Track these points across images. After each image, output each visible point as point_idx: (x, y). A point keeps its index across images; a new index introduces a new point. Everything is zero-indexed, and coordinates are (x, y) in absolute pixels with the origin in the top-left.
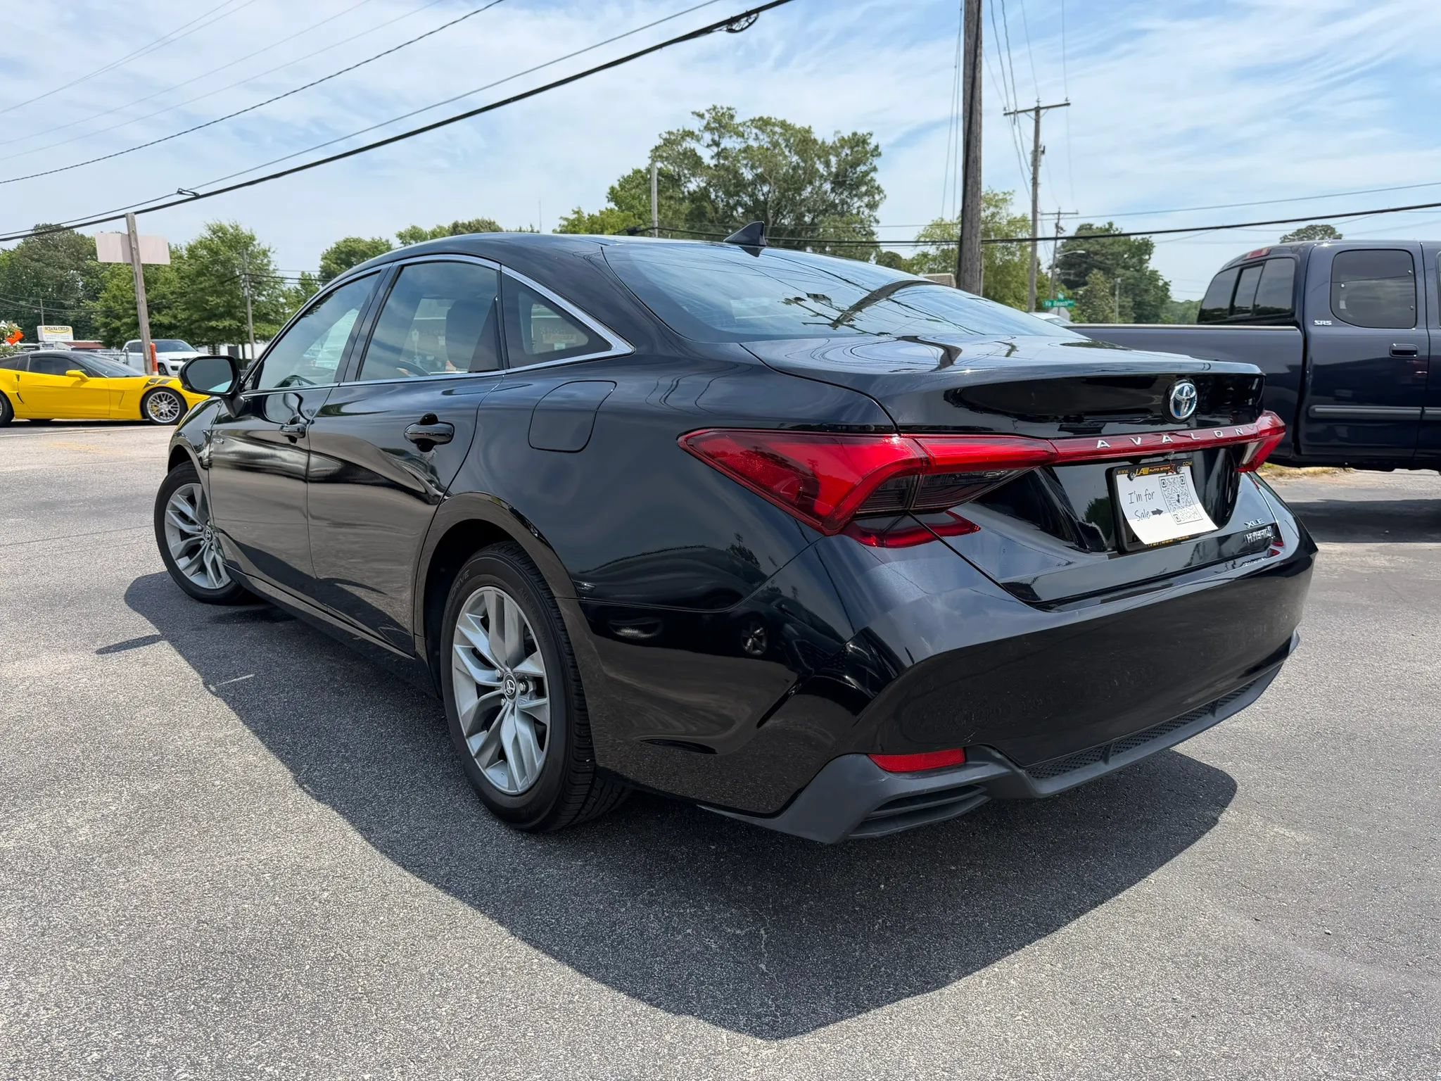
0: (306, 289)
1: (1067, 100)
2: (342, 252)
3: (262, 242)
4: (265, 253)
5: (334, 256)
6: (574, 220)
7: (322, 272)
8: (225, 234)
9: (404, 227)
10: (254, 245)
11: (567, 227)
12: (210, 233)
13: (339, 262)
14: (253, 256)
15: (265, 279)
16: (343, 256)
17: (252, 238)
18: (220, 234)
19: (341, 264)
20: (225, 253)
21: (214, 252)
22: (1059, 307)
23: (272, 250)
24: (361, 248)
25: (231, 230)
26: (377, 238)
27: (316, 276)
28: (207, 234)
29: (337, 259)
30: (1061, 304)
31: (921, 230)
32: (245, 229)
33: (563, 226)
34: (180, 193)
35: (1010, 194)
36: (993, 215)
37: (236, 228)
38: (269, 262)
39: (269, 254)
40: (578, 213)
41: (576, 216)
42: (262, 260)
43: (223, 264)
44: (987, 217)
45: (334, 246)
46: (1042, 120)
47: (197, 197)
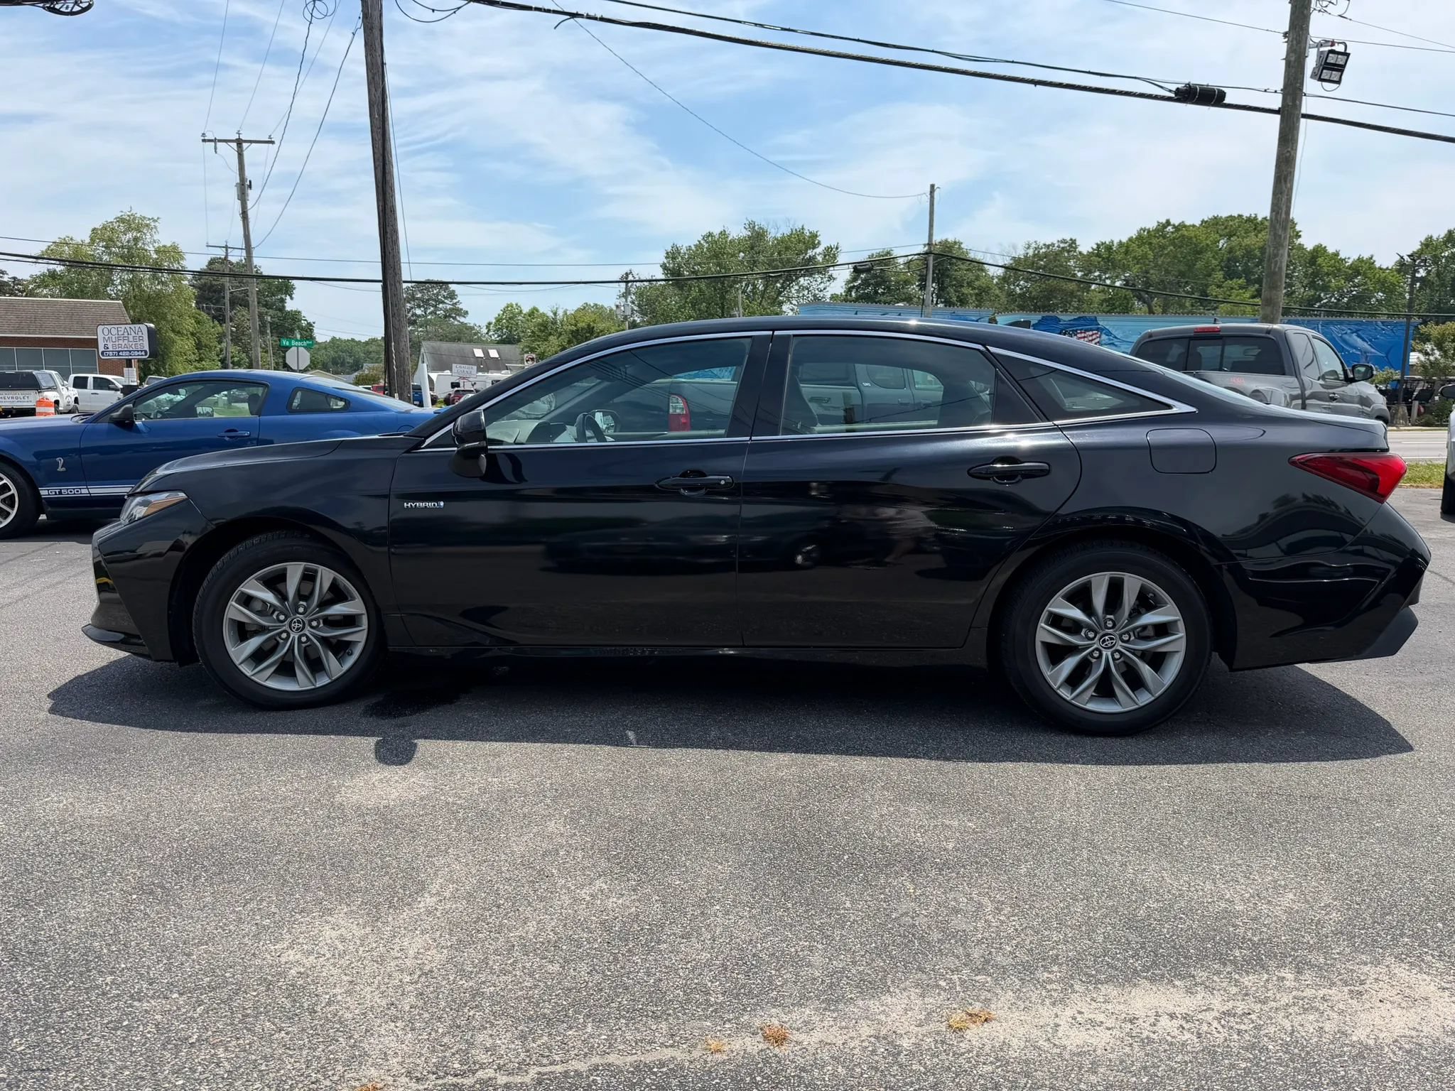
1: (270, 137)
22: (298, 347)
30: (300, 344)
31: (44, 247)
35: (155, 221)
36: (136, 239)
44: (128, 242)
46: (245, 153)
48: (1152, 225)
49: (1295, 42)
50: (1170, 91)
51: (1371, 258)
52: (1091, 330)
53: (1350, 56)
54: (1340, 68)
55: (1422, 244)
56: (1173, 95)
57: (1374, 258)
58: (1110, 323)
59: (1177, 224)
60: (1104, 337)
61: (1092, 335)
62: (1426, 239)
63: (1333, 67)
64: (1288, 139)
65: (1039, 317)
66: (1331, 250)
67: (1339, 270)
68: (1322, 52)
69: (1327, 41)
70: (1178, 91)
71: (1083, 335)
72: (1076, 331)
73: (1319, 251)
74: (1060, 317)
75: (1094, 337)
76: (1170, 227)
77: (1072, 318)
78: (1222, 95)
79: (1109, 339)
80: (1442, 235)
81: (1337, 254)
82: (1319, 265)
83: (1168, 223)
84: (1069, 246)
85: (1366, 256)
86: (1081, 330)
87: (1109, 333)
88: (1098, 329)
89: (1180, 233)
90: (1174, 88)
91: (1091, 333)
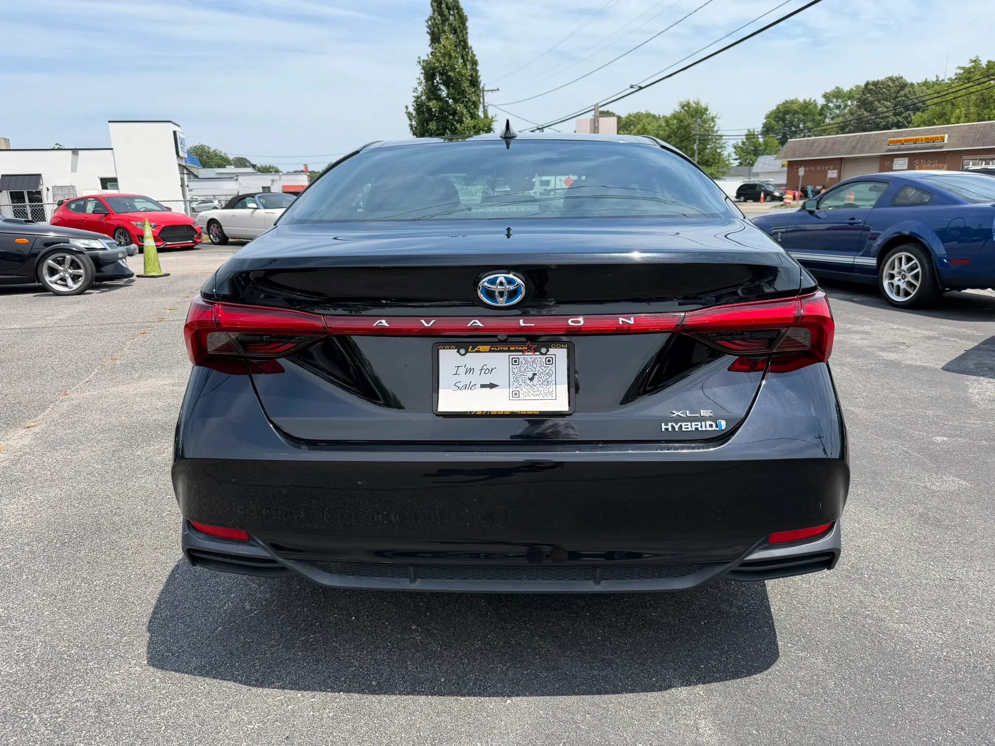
0: (749, 141)
2: (780, 112)
3: (712, 112)
4: (713, 119)
5: (773, 116)
6: (970, 68)
7: (763, 128)
8: (689, 108)
9: (829, 89)
10: (706, 114)
11: (962, 75)
12: (680, 107)
13: (777, 119)
14: (705, 122)
15: (710, 137)
16: (780, 115)
17: (706, 109)
18: (686, 108)
19: (779, 120)
20: (688, 120)
21: (681, 121)
23: (718, 117)
24: (794, 108)
25: (694, 105)
26: (807, 99)
27: (759, 131)
28: (678, 109)
29: (776, 117)
32: (703, 104)
33: (959, 74)
34: (631, 87)
37: (698, 104)
38: (715, 125)
39: (715, 119)
40: (975, 61)
41: (973, 64)
42: (710, 124)
43: (685, 128)
45: (775, 108)
47: (641, 88)
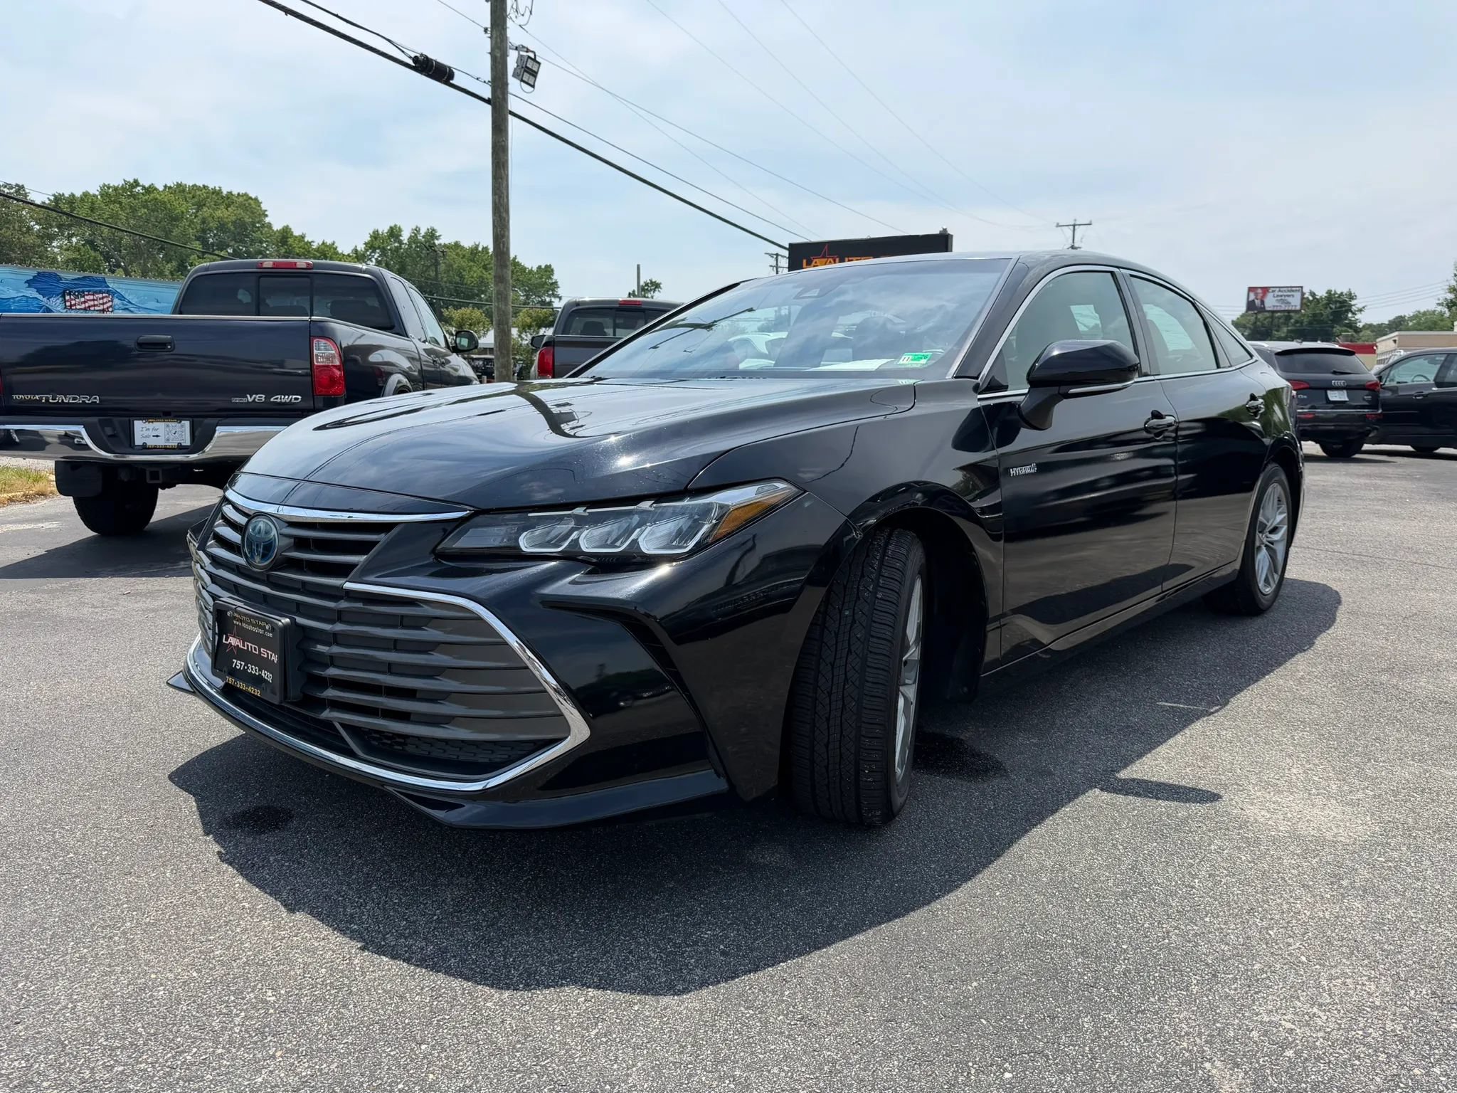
48: (118, 182)
49: (499, 40)
50: (410, 57)
51: (333, 244)
52: (101, 292)
53: (542, 65)
54: (534, 74)
55: (371, 237)
56: (411, 62)
57: (336, 245)
58: (121, 286)
59: (147, 186)
60: (116, 301)
61: (103, 298)
62: (374, 232)
63: (528, 71)
64: (499, 129)
65: (35, 273)
66: (297, 233)
67: (309, 252)
68: (522, 56)
69: (523, 47)
70: (415, 59)
71: (91, 297)
72: (83, 292)
73: (286, 232)
74: (62, 275)
75: (105, 300)
76: (139, 188)
77: (77, 277)
78: (451, 75)
79: (123, 304)
80: (386, 231)
81: (303, 237)
82: (291, 246)
83: (136, 183)
84: (16, 192)
85: (329, 242)
86: (89, 291)
87: (122, 298)
88: (108, 292)
89: (152, 195)
90: (413, 55)
91: (100, 296)
